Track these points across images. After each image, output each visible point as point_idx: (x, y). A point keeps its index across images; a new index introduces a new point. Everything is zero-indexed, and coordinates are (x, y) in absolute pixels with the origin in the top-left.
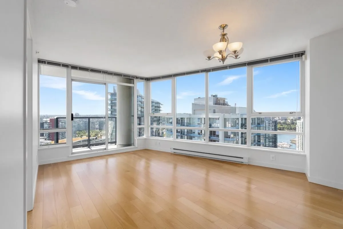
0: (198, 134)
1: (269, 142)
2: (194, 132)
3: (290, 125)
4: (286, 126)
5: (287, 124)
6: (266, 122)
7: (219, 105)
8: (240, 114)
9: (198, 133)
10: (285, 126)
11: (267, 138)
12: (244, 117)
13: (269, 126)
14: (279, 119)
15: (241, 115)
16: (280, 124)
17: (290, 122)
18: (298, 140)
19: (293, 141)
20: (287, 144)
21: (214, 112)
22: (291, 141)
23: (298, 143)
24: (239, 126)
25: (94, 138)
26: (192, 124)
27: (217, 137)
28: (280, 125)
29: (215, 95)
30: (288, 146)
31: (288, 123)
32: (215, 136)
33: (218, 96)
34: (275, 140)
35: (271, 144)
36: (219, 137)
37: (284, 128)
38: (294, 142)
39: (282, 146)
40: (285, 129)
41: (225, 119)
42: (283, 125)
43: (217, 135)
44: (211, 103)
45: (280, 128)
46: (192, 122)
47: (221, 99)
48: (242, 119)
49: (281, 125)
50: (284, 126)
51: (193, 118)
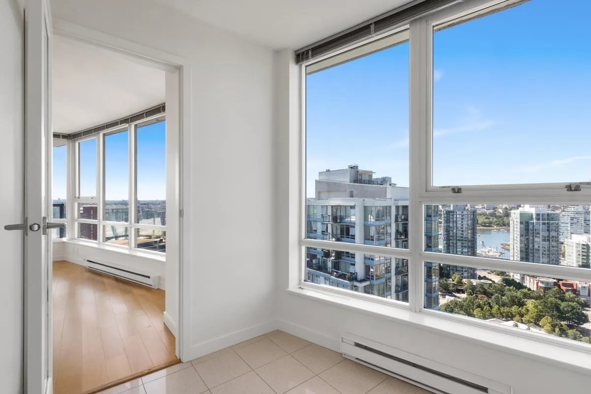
0: (322, 234)
1: (462, 247)
2: (316, 231)
3: (501, 219)
4: (495, 220)
5: (496, 217)
6: (458, 213)
7: (361, 182)
8: (393, 199)
9: (323, 232)
10: (493, 219)
11: (459, 240)
12: (401, 203)
13: (462, 219)
14: (482, 208)
15: (395, 200)
16: (485, 215)
17: (502, 212)
18: (514, 244)
19: (506, 245)
20: (495, 250)
21: (352, 196)
22: (502, 246)
23: (514, 248)
24: (391, 219)
25: (156, 240)
26: (312, 217)
27: (351, 238)
28: (484, 217)
29: (354, 165)
30: (497, 255)
31: (498, 214)
32: (349, 238)
33: (359, 169)
34: (474, 244)
35: (466, 250)
36: (354, 239)
37: (491, 223)
38: (507, 247)
39: (487, 254)
40: (493, 225)
41: (365, 208)
42: (490, 217)
43: (351, 235)
44: (346, 180)
45: (485, 223)
46: (312, 212)
47: (366, 172)
48: (397, 207)
49: (487, 218)
50: (491, 219)
51: (313, 206)
